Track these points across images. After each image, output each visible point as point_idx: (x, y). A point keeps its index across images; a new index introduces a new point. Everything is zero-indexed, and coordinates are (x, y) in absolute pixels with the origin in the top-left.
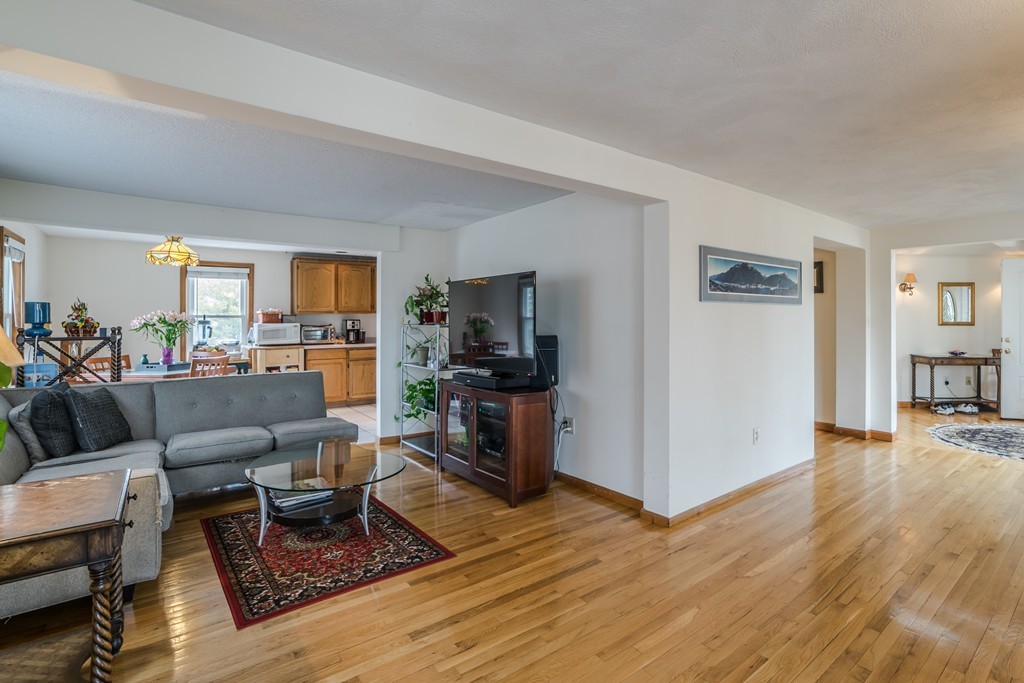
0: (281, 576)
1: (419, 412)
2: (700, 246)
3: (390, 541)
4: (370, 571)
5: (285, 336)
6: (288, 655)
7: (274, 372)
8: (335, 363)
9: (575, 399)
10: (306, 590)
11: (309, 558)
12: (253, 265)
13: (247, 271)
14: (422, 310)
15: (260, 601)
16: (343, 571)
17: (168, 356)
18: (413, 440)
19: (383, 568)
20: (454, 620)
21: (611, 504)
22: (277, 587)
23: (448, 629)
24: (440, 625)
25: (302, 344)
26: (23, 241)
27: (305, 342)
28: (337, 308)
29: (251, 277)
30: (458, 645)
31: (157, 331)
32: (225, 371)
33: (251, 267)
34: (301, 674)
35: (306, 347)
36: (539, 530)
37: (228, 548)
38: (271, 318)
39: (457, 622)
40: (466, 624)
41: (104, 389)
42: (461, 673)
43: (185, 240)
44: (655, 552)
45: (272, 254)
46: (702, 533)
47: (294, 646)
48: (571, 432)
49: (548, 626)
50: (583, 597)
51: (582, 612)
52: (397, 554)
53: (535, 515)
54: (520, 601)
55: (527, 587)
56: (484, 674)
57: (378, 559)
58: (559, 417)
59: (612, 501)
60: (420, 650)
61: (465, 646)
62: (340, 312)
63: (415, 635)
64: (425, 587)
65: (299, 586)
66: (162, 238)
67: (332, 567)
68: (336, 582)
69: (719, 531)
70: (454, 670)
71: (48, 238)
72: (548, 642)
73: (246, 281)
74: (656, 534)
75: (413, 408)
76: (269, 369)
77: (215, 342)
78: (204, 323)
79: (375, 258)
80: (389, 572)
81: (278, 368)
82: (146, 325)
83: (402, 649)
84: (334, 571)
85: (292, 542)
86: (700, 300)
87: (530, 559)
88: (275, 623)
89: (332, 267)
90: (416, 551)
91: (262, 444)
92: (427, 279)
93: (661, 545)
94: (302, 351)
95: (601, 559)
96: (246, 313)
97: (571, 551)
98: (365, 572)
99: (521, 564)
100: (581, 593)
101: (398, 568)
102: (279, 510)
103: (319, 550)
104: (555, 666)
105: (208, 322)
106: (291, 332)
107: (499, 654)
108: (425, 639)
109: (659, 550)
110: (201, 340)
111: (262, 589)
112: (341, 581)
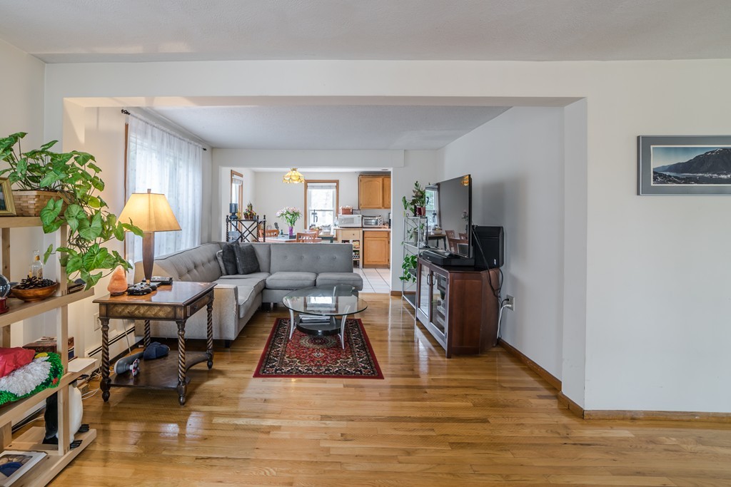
0: (287, 357)
1: (409, 277)
2: (638, 137)
3: (352, 356)
4: (329, 370)
5: (353, 222)
6: (262, 399)
7: (347, 243)
8: (381, 240)
9: (515, 280)
10: (292, 369)
11: (306, 352)
12: (338, 181)
13: (335, 184)
14: (415, 207)
15: (270, 367)
16: (316, 365)
17: (291, 230)
18: (409, 296)
19: (337, 371)
20: (350, 419)
21: (538, 379)
22: (283, 363)
23: (345, 423)
24: (341, 418)
25: (362, 227)
26: (241, 176)
27: (364, 226)
28: (383, 206)
29: (337, 187)
30: (342, 435)
31: (287, 218)
32: (314, 241)
33: (337, 182)
34: (260, 411)
35: (364, 229)
36: (455, 380)
37: (276, 336)
38: (347, 211)
39: (353, 421)
40: (356, 424)
41: (251, 246)
42: (331, 453)
43: (299, 170)
44: (551, 435)
45: (348, 174)
46: (626, 440)
47: (266, 396)
48: (511, 309)
49: (408, 453)
50: (451, 444)
51: (443, 455)
52: (351, 365)
53: (461, 368)
54: (402, 425)
55: (414, 418)
56: (342, 461)
57: (338, 365)
58: (503, 295)
59: (540, 377)
60: (320, 428)
61: (345, 437)
62: (385, 208)
63: (324, 417)
64: (351, 391)
65: (291, 365)
66: (289, 169)
67: (313, 361)
68: (308, 370)
69: (651, 446)
70: (328, 449)
71: (256, 173)
72: (400, 463)
73: (335, 190)
74: (565, 420)
75: (405, 273)
76: (344, 241)
77: (318, 224)
78: (314, 214)
79: (390, 172)
80: (338, 375)
81: (348, 241)
82: (282, 214)
83: (312, 422)
84: (312, 364)
85: (305, 342)
86: (638, 194)
87: (431, 399)
88: (268, 381)
89: (380, 180)
90: (362, 367)
91: (309, 283)
92: (416, 185)
93: (563, 432)
94: (361, 232)
95: (490, 421)
96: (335, 209)
97: (470, 404)
98: (326, 370)
99: (423, 400)
100: (453, 439)
101: (345, 374)
102: (301, 321)
103: (314, 349)
104: (391, 482)
105: (316, 214)
106: (357, 220)
107: (361, 453)
108: (328, 422)
109: (557, 435)
110: (313, 223)
111: (276, 361)
112: (311, 370)
